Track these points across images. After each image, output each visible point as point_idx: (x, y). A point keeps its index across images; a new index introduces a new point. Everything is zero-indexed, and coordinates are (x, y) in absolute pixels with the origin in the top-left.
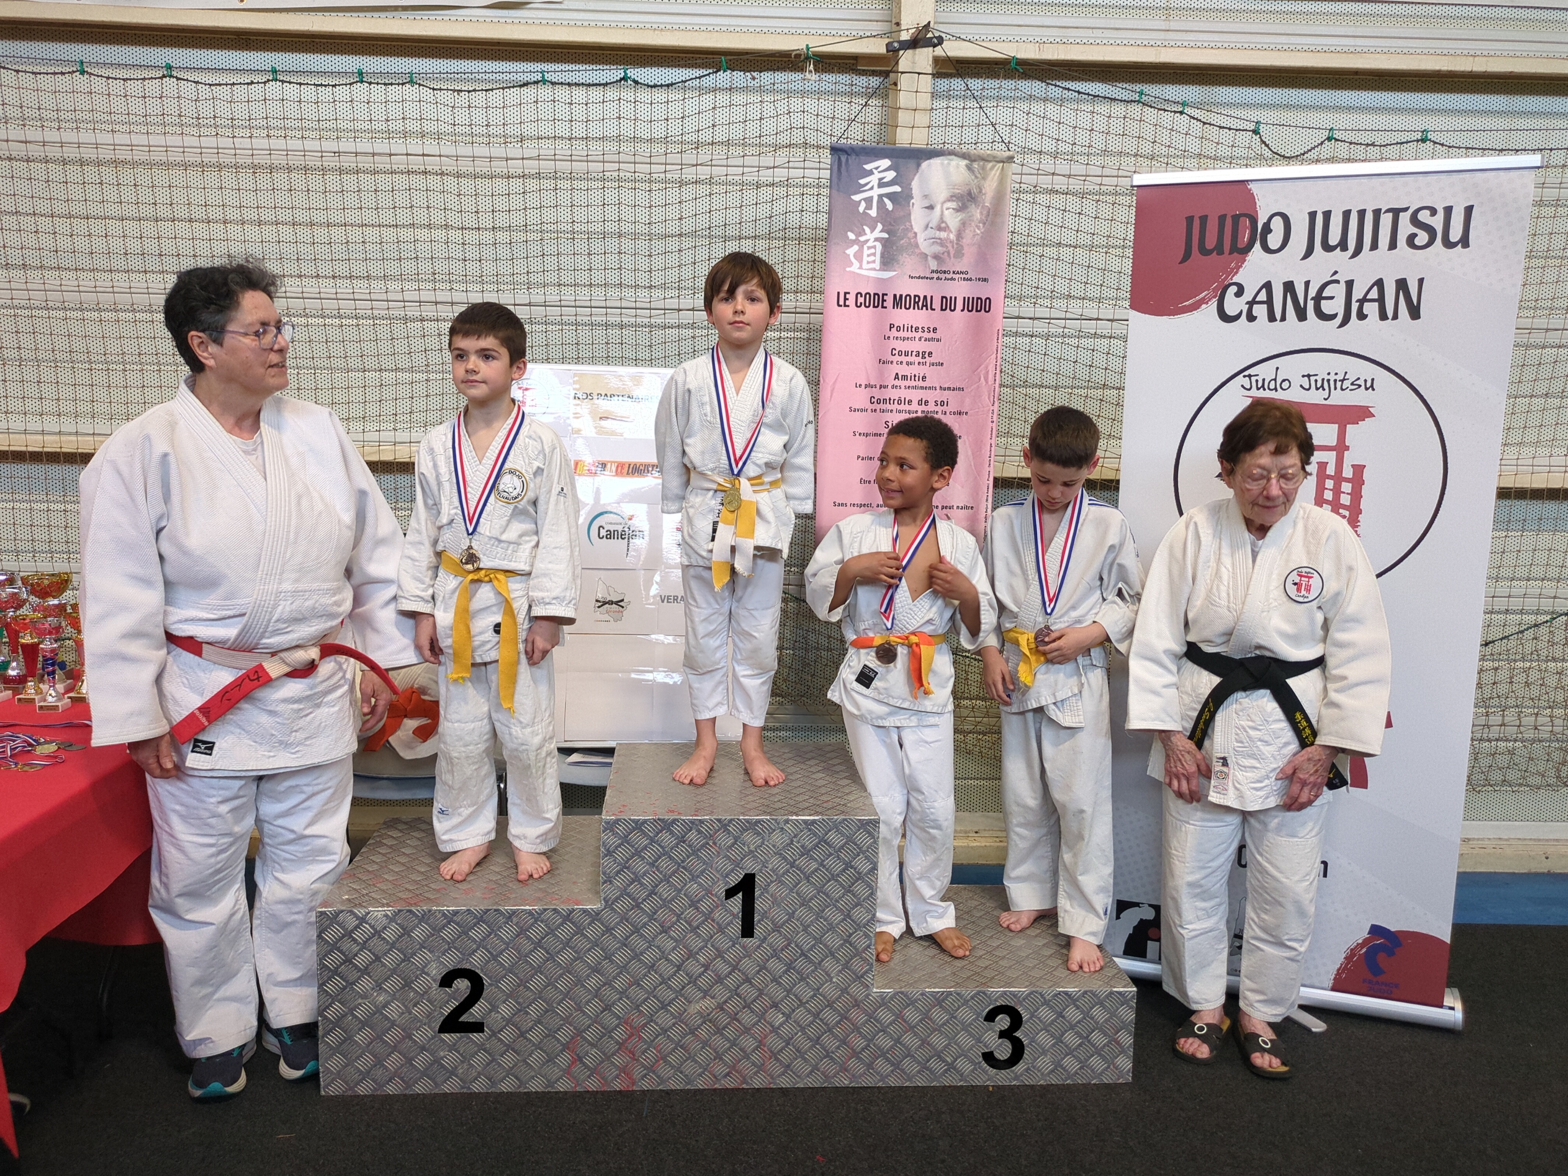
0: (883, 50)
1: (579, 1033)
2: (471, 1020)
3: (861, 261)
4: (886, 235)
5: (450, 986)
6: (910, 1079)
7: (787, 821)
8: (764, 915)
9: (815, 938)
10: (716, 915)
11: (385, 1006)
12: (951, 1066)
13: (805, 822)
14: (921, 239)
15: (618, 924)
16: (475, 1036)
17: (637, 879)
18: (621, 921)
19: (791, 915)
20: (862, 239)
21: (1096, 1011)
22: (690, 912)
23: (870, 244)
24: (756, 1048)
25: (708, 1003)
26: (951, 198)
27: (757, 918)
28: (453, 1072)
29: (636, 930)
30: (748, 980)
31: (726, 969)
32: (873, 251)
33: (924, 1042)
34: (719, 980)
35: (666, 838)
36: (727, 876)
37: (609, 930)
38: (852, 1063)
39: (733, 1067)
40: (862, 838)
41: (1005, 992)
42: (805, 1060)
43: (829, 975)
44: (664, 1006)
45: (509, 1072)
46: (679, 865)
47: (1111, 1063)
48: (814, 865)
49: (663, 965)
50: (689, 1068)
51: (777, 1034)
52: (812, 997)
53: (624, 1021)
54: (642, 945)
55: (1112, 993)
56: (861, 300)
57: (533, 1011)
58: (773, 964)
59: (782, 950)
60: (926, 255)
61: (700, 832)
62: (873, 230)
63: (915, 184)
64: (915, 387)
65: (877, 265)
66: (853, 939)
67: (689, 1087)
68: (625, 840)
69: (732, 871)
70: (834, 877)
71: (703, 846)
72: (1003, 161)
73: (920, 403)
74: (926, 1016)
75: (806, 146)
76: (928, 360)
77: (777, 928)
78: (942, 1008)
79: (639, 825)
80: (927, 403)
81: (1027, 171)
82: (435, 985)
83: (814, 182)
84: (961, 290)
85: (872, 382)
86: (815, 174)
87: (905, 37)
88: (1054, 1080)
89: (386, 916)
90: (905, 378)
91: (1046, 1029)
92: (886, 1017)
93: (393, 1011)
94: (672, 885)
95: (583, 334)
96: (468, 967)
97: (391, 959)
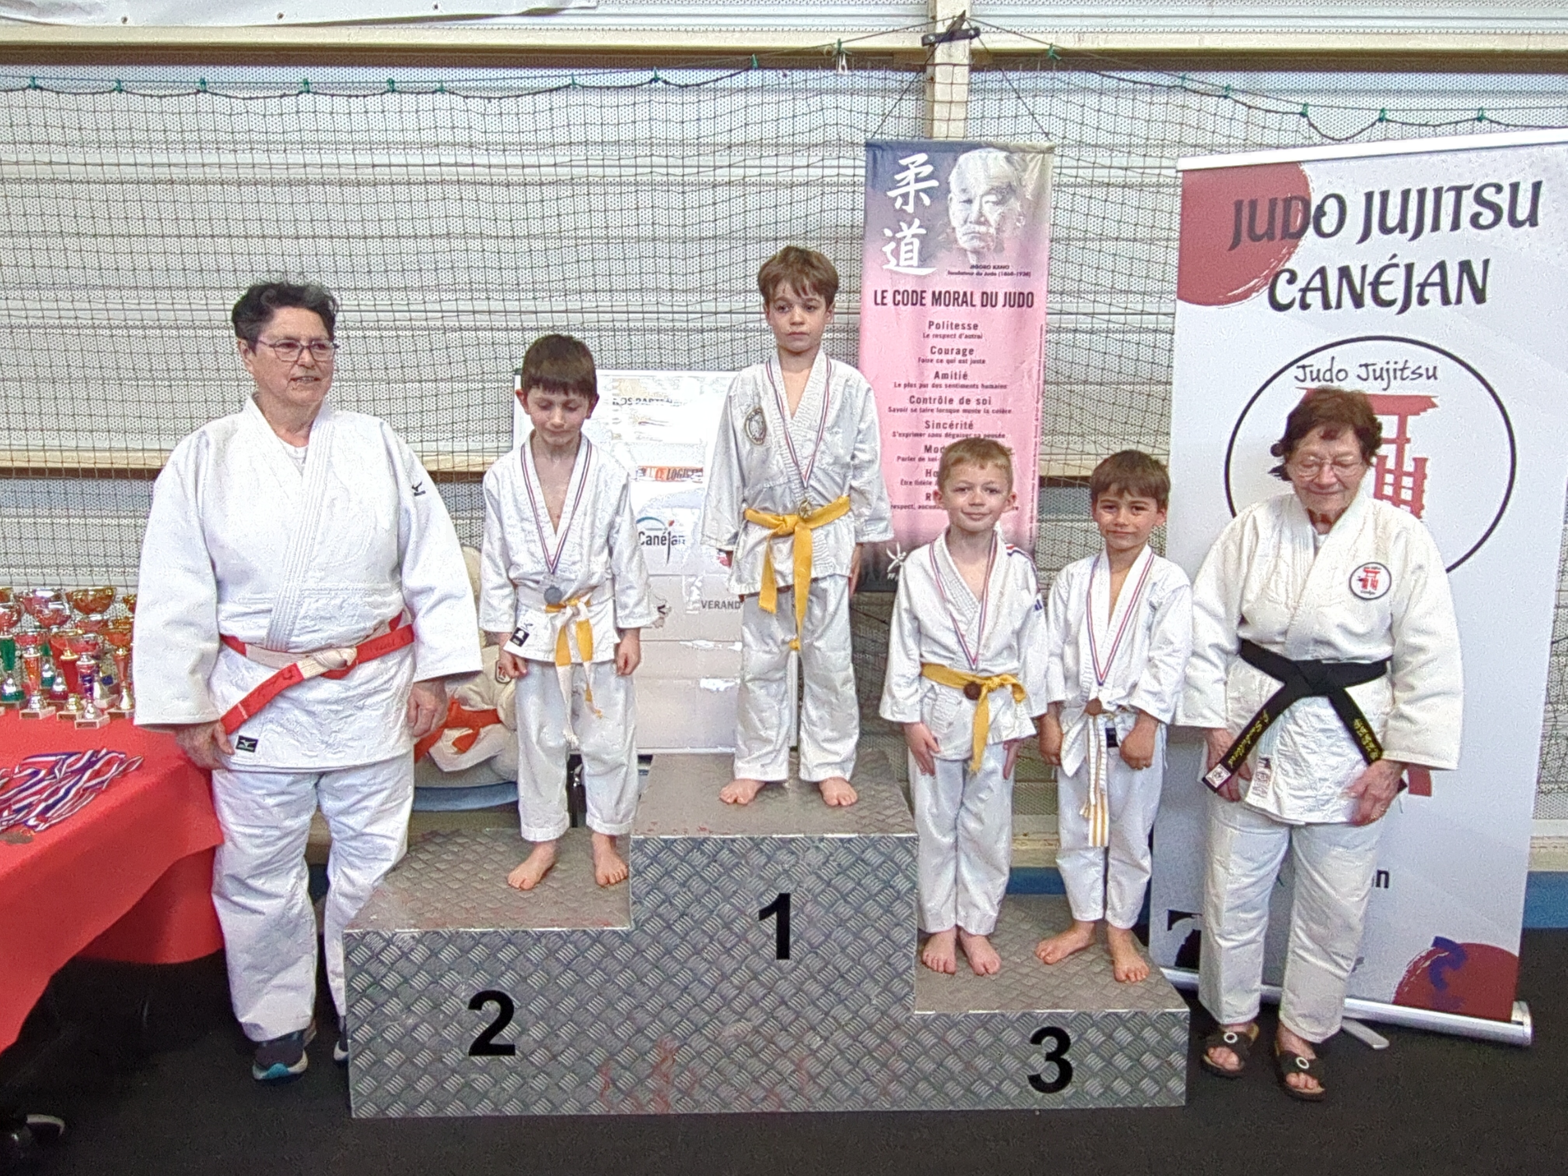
0: (918, 44)
1: (612, 1056)
2: (502, 1042)
3: (898, 259)
4: (923, 231)
5: (480, 1008)
6: (953, 1104)
7: (822, 840)
8: (800, 937)
9: (853, 960)
10: (750, 937)
11: (415, 1027)
12: (997, 1089)
13: (841, 840)
14: (959, 234)
15: (649, 945)
16: (506, 1059)
18: (652, 943)
19: (828, 936)
20: (899, 235)
21: (1148, 1033)
22: (723, 934)
23: (907, 240)
24: (793, 1072)
25: (743, 1027)
26: (988, 193)
27: (792, 939)
28: (485, 1095)
29: (668, 952)
30: (783, 1002)
31: (761, 992)
32: (909, 247)
33: (968, 1066)
34: (755, 1002)
35: (697, 858)
36: (761, 896)
37: (639, 952)
38: (893, 1087)
39: (770, 1091)
40: (901, 857)
41: (1051, 1014)
42: (845, 1084)
43: (868, 997)
44: (698, 1029)
45: (541, 1095)
46: (711, 885)
47: (1163, 1086)
48: (850, 885)
49: (695, 987)
50: (725, 1091)
51: (815, 1056)
52: (851, 1020)
53: (657, 1044)
54: (674, 967)
55: (1164, 1014)
56: (899, 298)
57: (564, 1033)
58: (810, 986)
59: (819, 972)
61: (731, 851)
62: (910, 225)
63: (953, 178)
64: (956, 386)
65: (915, 262)
66: (892, 961)
67: (724, 1111)
68: (655, 859)
69: (766, 891)
70: (872, 897)
71: (735, 865)
72: (1043, 152)
73: (961, 402)
74: (971, 1039)
75: (840, 143)
76: (969, 357)
77: (813, 949)
78: (986, 1029)
79: (668, 845)
80: (968, 401)
81: (1067, 162)
82: (465, 1008)
83: (849, 179)
84: (1002, 285)
85: (912, 381)
86: (850, 172)
87: (941, 28)
88: (1103, 1104)
89: (413, 937)
90: (945, 376)
91: (1095, 1050)
92: (928, 1039)
93: (423, 1033)
94: (704, 906)
95: (622, 339)
96: (496, 988)
97: (420, 981)
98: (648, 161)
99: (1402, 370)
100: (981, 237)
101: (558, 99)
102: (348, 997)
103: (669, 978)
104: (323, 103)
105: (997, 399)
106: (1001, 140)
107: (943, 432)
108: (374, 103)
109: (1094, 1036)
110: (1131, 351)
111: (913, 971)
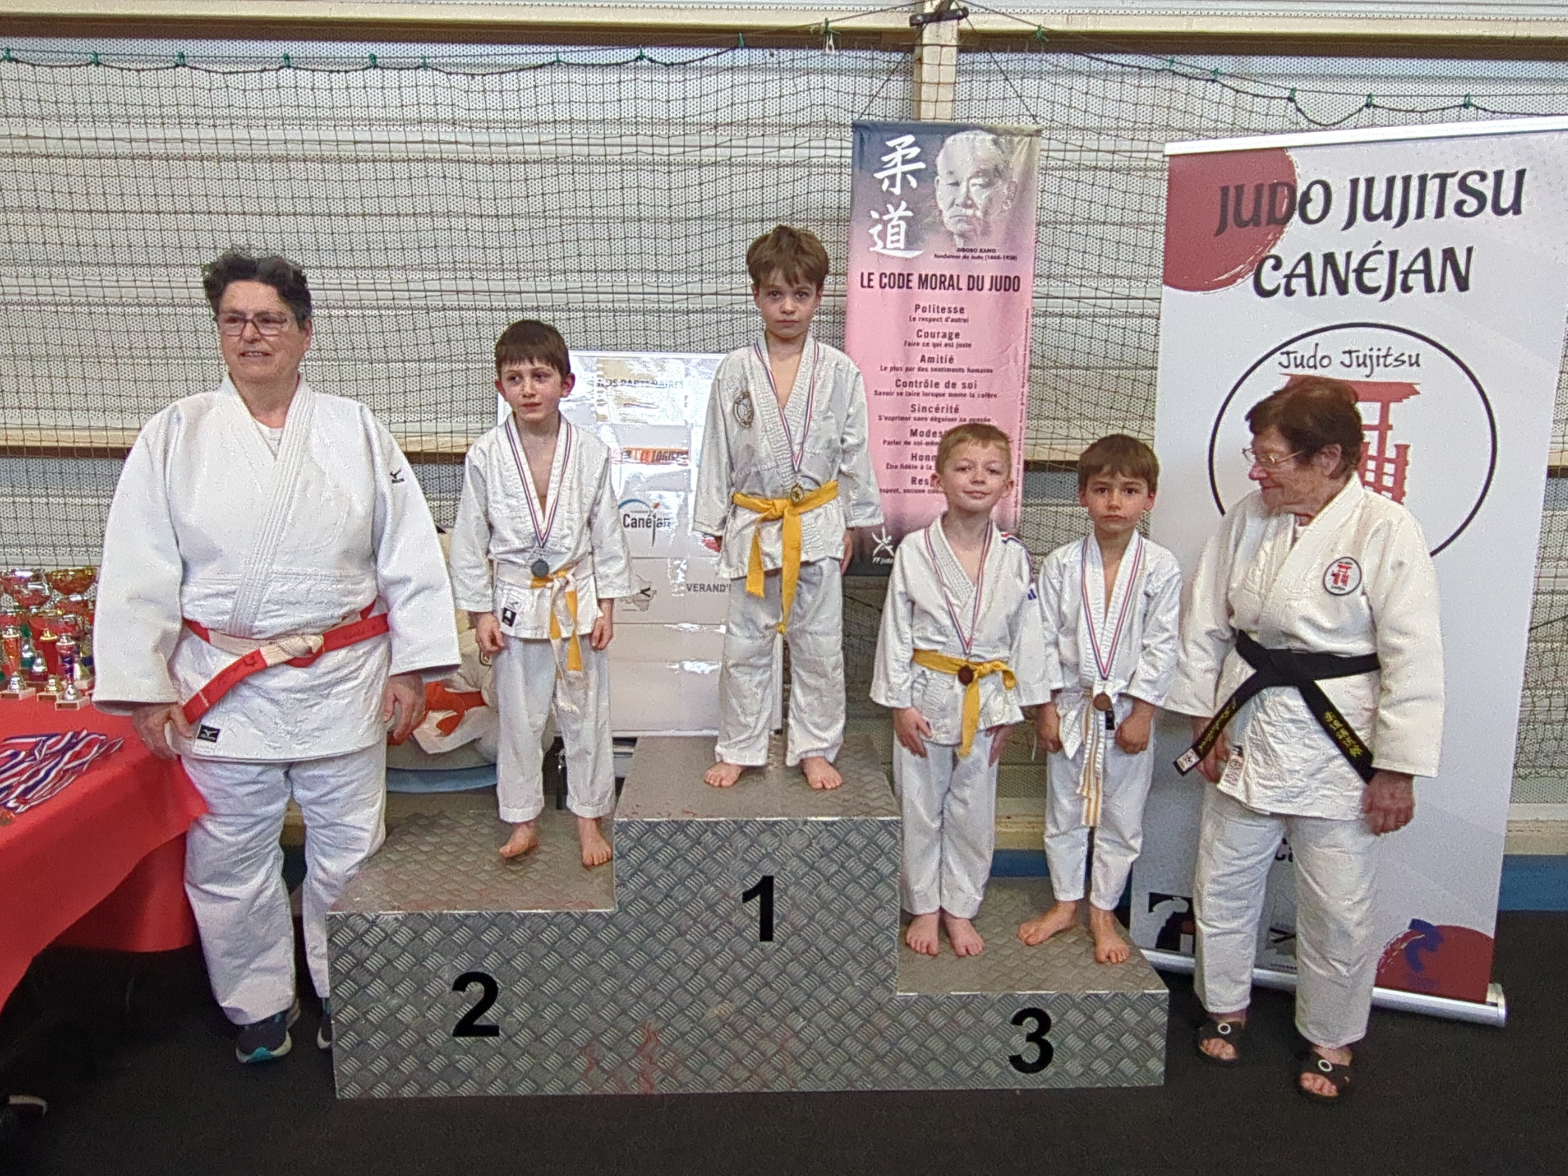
0: (906, 25)
1: (596, 1037)
2: (485, 1023)
3: (884, 240)
6: (935, 1084)
7: (805, 823)
8: (783, 918)
9: (836, 942)
10: (734, 919)
11: (400, 1008)
13: (825, 823)
16: (490, 1040)
17: (651, 882)
18: (636, 925)
19: (811, 918)
21: (1128, 1014)
22: (706, 916)
23: (894, 222)
24: (776, 1052)
25: (726, 1008)
26: (976, 175)
27: (775, 921)
28: (469, 1075)
30: (767, 984)
31: (745, 974)
33: (949, 1045)
34: (738, 984)
35: (681, 841)
36: (744, 879)
37: (623, 933)
38: (876, 1066)
40: (884, 839)
41: (1033, 995)
43: (850, 978)
44: (681, 1011)
45: (526, 1075)
46: (694, 868)
47: (1141, 1065)
49: (679, 969)
50: (709, 1072)
51: (798, 1037)
52: (833, 1001)
53: (641, 1025)
55: (1144, 995)
57: (549, 1014)
58: (793, 967)
59: (802, 953)
60: (952, 234)
62: (896, 209)
63: (940, 160)
64: (940, 370)
66: (876, 942)
67: (708, 1091)
68: (638, 842)
69: (748, 873)
71: (719, 848)
72: (1031, 135)
73: (947, 385)
74: (952, 1019)
75: (826, 124)
76: (955, 341)
77: (797, 931)
78: (968, 1011)
79: (652, 827)
80: (954, 385)
81: (1054, 144)
82: (448, 989)
83: (836, 160)
84: (988, 269)
85: (898, 365)
86: (837, 153)
87: (929, 9)
88: (1084, 1083)
89: (396, 919)
90: (931, 360)
91: (1075, 1032)
92: (910, 1020)
93: (407, 1014)
94: (688, 888)
95: (607, 321)
96: (480, 970)
97: (403, 963)
98: (633, 140)
99: (1385, 357)
100: (968, 220)
101: (543, 76)
102: (332, 980)
103: (653, 959)
104: (304, 77)
105: (983, 383)
106: (989, 123)
107: (929, 415)
108: (356, 78)
109: (1075, 1017)
110: (1116, 335)
111: (896, 953)
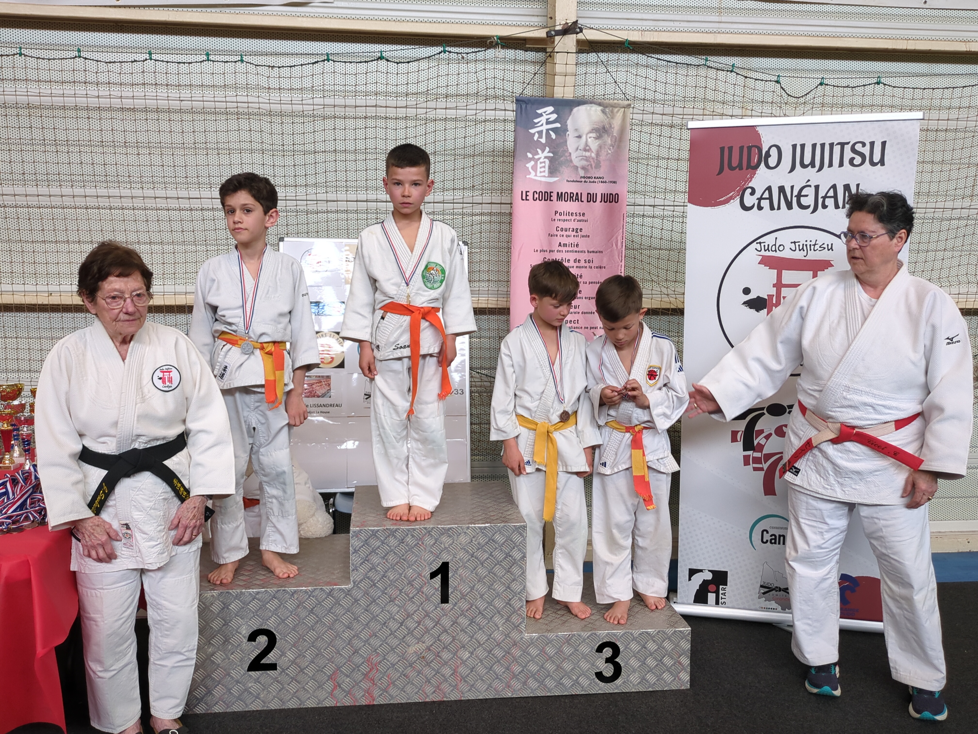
1: (339, 668)
2: (268, 662)
3: (536, 171)
4: (551, 155)
5: (255, 641)
6: (550, 691)
7: (469, 528)
8: (455, 588)
9: (488, 603)
10: (425, 590)
12: (576, 682)
13: (480, 528)
15: (362, 596)
16: (271, 673)
17: (374, 568)
18: (364, 595)
19: (472, 588)
20: (536, 157)
21: (666, 643)
22: (407, 589)
23: (541, 160)
24: (452, 674)
25: (420, 646)
27: (450, 590)
29: (374, 601)
30: (445, 631)
31: (432, 624)
32: (543, 165)
33: (558, 667)
34: (428, 631)
35: (393, 542)
36: (431, 564)
37: (356, 601)
38: (513, 682)
39: (438, 687)
40: (517, 538)
41: (609, 634)
42: (484, 681)
43: (497, 626)
44: (393, 649)
45: (294, 695)
46: (400, 558)
47: (676, 677)
48: (486, 556)
49: (391, 623)
50: (409, 689)
51: (465, 664)
52: (487, 640)
53: (367, 660)
54: (377, 610)
55: (676, 632)
56: (536, 196)
57: (309, 655)
58: (461, 620)
59: (467, 610)
61: (413, 537)
62: (543, 151)
64: (571, 251)
65: (546, 174)
66: (512, 602)
67: (409, 701)
68: (366, 542)
69: (434, 561)
70: (499, 563)
71: (415, 545)
74: (560, 650)
76: (579, 234)
77: (463, 596)
78: (569, 644)
79: (374, 533)
82: (245, 640)
84: (599, 189)
87: (559, 28)
88: (641, 689)
91: (635, 656)
92: (534, 651)
94: (396, 571)
96: (265, 627)
103: (374, 617)
105: (597, 260)
109: (634, 646)
